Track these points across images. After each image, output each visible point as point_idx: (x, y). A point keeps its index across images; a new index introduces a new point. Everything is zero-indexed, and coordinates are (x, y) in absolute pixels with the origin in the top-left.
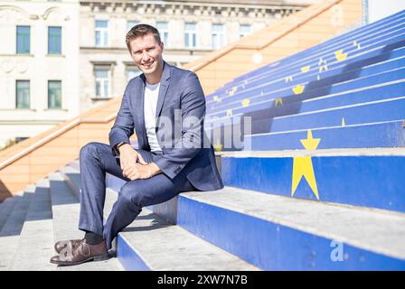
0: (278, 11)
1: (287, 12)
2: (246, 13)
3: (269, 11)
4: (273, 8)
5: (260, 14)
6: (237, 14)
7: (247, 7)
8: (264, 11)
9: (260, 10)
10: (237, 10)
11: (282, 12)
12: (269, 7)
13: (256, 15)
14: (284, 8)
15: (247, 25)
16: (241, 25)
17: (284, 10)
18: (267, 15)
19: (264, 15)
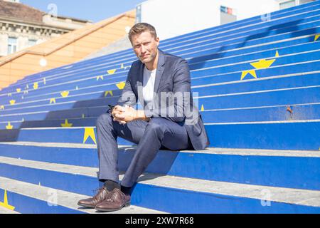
0: (38, 29)
1: (45, 31)
2: (14, 28)
3: (31, 29)
4: (35, 27)
5: (24, 31)
6: (7, 29)
7: (15, 24)
8: (27, 29)
9: (25, 27)
10: (7, 25)
11: (41, 31)
12: (32, 26)
13: (22, 31)
14: (44, 27)
15: (14, 38)
16: (9, 37)
17: (43, 29)
18: (30, 32)
19: (27, 31)
